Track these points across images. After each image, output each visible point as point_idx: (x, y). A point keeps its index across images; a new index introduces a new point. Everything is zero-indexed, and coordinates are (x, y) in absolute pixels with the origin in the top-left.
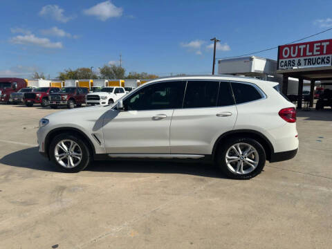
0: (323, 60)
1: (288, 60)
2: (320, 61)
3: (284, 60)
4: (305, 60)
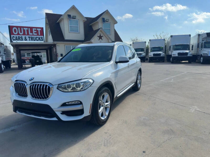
0: (39, 39)
1: (17, 36)
2: (38, 39)
3: (15, 36)
4: (29, 37)
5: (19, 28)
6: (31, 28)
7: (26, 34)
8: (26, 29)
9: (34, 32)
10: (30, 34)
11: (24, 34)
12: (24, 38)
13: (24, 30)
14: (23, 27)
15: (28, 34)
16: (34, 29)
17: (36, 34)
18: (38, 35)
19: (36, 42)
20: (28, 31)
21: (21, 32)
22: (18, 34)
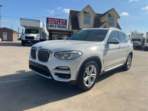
0: (64, 27)
1: (51, 24)
2: (62, 27)
3: (49, 24)
4: (58, 26)
5: (52, 20)
6: (60, 20)
7: (56, 23)
8: (56, 20)
9: (61, 22)
10: (58, 23)
11: (55, 23)
12: (54, 26)
13: (55, 21)
14: (55, 19)
15: (57, 24)
16: (61, 20)
17: (62, 24)
18: (63, 24)
19: (61, 29)
20: (57, 21)
21: (53, 22)
22: (52, 23)
